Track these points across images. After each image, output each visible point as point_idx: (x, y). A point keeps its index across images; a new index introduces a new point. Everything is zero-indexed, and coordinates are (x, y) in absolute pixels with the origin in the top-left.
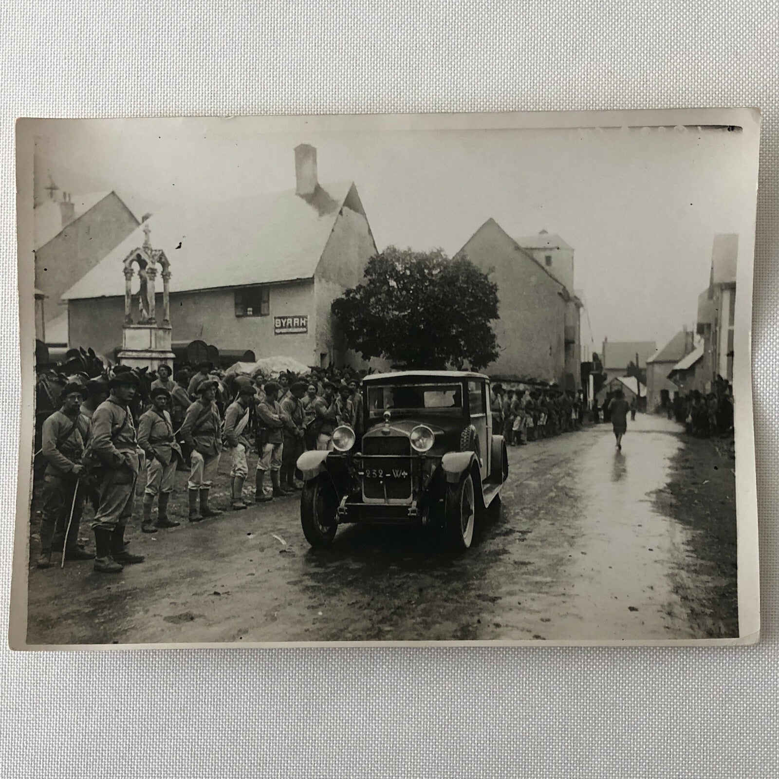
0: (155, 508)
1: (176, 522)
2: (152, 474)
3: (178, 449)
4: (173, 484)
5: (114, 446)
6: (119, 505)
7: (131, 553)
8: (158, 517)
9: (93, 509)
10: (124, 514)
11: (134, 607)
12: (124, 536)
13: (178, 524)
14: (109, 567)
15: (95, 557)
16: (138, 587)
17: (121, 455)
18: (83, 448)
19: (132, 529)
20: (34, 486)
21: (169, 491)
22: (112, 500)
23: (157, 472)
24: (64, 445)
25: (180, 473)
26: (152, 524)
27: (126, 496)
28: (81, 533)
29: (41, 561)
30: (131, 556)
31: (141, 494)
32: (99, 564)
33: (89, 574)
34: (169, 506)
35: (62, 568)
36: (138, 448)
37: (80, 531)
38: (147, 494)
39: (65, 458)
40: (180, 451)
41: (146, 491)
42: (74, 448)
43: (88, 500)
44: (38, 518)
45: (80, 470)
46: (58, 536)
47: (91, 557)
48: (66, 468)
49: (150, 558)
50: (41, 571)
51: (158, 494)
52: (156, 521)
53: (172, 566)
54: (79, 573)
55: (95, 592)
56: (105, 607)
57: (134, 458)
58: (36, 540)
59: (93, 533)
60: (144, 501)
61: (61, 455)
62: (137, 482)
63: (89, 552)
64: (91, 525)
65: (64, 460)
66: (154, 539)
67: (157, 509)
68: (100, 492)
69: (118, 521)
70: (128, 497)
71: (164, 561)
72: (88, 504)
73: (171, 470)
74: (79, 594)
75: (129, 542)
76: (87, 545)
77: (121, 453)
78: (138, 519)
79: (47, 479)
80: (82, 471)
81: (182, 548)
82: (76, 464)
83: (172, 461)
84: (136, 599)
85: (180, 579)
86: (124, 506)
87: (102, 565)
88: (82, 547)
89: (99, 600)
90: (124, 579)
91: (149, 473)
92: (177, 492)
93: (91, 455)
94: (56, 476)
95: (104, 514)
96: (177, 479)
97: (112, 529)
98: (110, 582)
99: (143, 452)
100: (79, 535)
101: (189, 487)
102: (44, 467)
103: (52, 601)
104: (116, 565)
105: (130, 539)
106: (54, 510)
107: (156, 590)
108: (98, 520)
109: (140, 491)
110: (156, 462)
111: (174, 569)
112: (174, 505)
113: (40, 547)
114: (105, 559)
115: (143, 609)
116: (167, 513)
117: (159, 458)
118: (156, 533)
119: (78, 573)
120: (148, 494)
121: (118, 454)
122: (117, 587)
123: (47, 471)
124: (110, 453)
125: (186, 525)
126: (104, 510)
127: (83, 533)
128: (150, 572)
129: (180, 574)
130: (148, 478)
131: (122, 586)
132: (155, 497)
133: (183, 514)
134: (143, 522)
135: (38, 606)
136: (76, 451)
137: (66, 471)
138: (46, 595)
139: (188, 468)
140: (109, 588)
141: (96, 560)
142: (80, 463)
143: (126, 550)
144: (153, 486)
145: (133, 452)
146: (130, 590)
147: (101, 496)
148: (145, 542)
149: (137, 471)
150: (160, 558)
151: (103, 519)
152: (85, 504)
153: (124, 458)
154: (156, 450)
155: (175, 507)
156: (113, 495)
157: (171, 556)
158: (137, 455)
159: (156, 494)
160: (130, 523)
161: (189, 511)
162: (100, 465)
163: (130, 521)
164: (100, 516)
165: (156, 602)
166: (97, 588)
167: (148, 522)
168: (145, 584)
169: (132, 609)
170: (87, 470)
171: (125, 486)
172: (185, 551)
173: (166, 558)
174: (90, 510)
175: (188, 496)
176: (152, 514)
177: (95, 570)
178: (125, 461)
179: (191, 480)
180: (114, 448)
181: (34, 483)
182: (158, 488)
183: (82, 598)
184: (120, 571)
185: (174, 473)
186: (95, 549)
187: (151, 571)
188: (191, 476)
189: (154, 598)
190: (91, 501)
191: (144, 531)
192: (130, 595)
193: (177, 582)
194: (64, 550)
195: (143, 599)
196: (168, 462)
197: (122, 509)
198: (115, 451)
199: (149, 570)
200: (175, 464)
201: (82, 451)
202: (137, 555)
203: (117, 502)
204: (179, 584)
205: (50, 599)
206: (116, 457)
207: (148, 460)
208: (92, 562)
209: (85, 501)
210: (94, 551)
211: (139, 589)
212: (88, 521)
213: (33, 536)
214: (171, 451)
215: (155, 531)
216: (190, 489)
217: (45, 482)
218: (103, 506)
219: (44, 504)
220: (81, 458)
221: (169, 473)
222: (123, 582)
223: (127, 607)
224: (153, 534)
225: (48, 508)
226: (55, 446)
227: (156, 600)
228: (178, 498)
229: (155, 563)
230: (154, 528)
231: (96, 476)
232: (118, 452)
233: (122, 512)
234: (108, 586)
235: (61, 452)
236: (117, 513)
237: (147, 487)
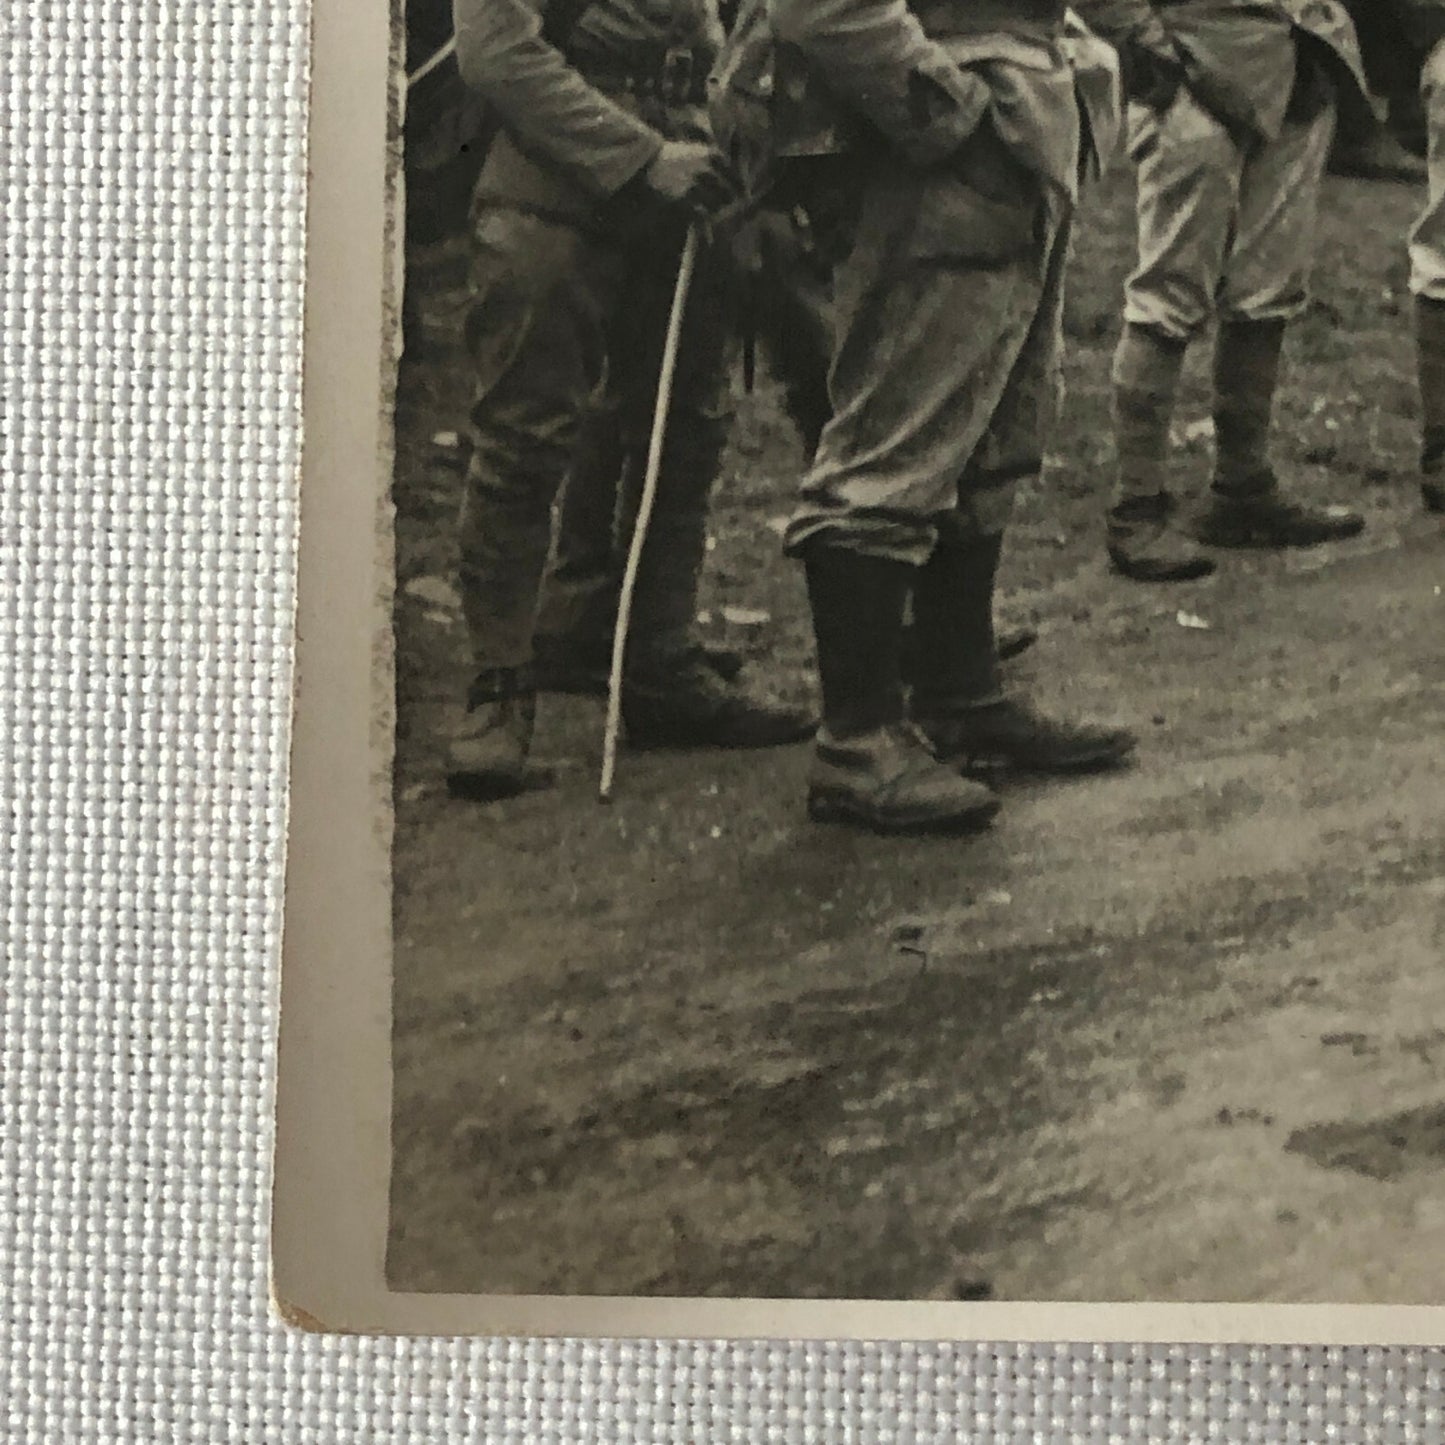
0: (1193, 418)
1: (1338, 512)
2: (1169, 201)
3: (1338, 33)
4: (1310, 263)
5: (911, 21)
6: (958, 402)
7: (1047, 708)
8: (1211, 475)
9: (788, 424)
10: (994, 459)
11: (1083, 1056)
12: (998, 599)
13: (1351, 528)
14: (903, 794)
15: (810, 732)
16: (1100, 927)
17: (962, 80)
18: (716, 32)
19: (1048, 552)
20: (409, 271)
21: (1284, 312)
22: (914, 366)
23: (1201, 186)
24: (593, 15)
25: (1354, 193)
26: (1177, 523)
27: (1002, 340)
28: (722, 579)
29: (471, 753)
30: (1047, 725)
31: (1100, 330)
32: (840, 777)
33: (780, 836)
34: (1287, 406)
35: (603, 800)
36: (1071, 32)
37: (709, 563)
38: (1139, 329)
39: (601, 100)
40: (1349, 49)
41: (1131, 314)
42: (658, 33)
43: (758, 370)
44: (441, 476)
45: (702, 178)
46: (571, 589)
47: (788, 730)
48: (603, 167)
49: (1169, 741)
50: (472, 812)
51: (1213, 329)
52: (1205, 503)
53: (1317, 799)
54: (716, 833)
55: (821, 953)
56: (891, 1058)
57: (1050, 97)
58: (439, 617)
59: (797, 577)
60: (1116, 376)
61: (575, 81)
62: (1070, 254)
63: (772, 701)
64: (780, 525)
65: (593, 112)
66: (1196, 622)
67: (1208, 427)
68: (835, 314)
69: (953, 502)
70: (1013, 350)
71: (1267, 762)
72: (757, 391)
73: (1295, 173)
74: (715, 969)
75: (1026, 640)
76: (762, 655)
77: (965, 67)
78: (1084, 491)
79: (494, 229)
80: (710, 187)
81: (1381, 683)
82: (670, 135)
83: (1299, 113)
84: (1093, 1006)
85: (1379, 879)
86: (987, 405)
87: (861, 783)
88: (727, 666)
89: (852, 1009)
90: (1005, 877)
91: (1147, 191)
92: (1335, 320)
93: (766, 81)
94: (549, 217)
95: (857, 461)
96: (1332, 226)
97: (918, 557)
98: (911, 893)
99: (1105, 54)
100: (705, 590)
101: (1416, 285)
102: (472, 154)
103: (543, 1006)
104: (954, 788)
105: (1036, 617)
106: (543, 431)
107: (1225, 952)
108: (822, 495)
109: (1090, 306)
110: (1191, 123)
111: (1334, 817)
112: (1319, 405)
113: (466, 657)
114: (878, 743)
115: (1144, 1071)
116: (1271, 455)
117: (1209, 98)
118: (1209, 582)
119: (703, 832)
120: (1142, 330)
121: (944, 72)
122: (966, 928)
123: (489, 180)
124: (887, 66)
125: (1403, 530)
126: (861, 433)
127: (730, 571)
128: (1177, 836)
129: (1375, 846)
130: (1145, 224)
131: (996, 920)
132: (1192, 351)
133: (1381, 456)
134: (1118, 512)
135: (462, 1039)
136: (670, 57)
137: (611, 182)
138: (505, 967)
139: (1409, 161)
140: (916, 933)
141: (827, 754)
142: (696, 135)
143: (1012, 690)
144: (1179, 278)
145: (1040, 59)
146: (1049, 950)
147: (839, 346)
148: (1130, 636)
149: (1071, 180)
150: (1239, 742)
151: (860, 493)
152: (737, 388)
153: (984, 93)
154: (1187, 39)
155: (1329, 410)
156: (914, 334)
157: (1308, 726)
158: (1066, 76)
159: (1196, 330)
160: (1028, 516)
161: (1419, 441)
162: (824, 144)
163: (1031, 504)
164: (834, 467)
165: (1229, 1028)
166: (834, 931)
167: (1156, 507)
168: (1144, 917)
169: (1071, 1073)
170: (747, 176)
171: (993, 280)
172: (1402, 701)
173: (1278, 741)
174: (766, 432)
175: (1408, 341)
176: (1172, 462)
177: (816, 816)
178: (986, 116)
179: (1425, 237)
180: (917, 37)
181: (408, 253)
182: (1210, 289)
183: (741, 992)
184: (972, 822)
185: (1309, 193)
186: (811, 678)
187: (1179, 823)
188: (1427, 212)
189: (1211, 1003)
190: (777, 374)
191: (1126, 568)
192: (1050, 978)
193: (1359, 901)
194: (615, 681)
195: (1141, 1008)
196: (1268, 121)
197: (976, 429)
198: (923, 54)
199: (1167, 820)
200: (1319, 135)
201: (705, 57)
202: (1087, 720)
203: (944, 386)
204: (1377, 916)
205: (528, 996)
206: (928, 89)
207: (1137, 112)
208: (797, 764)
209: (737, 375)
210: (803, 693)
211: (1108, 939)
212: (763, 502)
213: (414, 587)
214: (1288, 51)
215: (1197, 570)
216: (1423, 299)
217: (479, 246)
218: (855, 405)
219: (480, 392)
220: (699, 99)
221: (1282, 196)
222: (1004, 897)
223: (1038, 1057)
224: (1186, 585)
225: (506, 415)
226: (536, 24)
227: (1228, 1015)
228: (1343, 353)
229: (1201, 775)
230: (1190, 550)
231: (804, 220)
232: (940, 57)
233: (981, 447)
234: (914, 921)
235: (574, 59)
236: (947, 455)
237: (1141, 284)
